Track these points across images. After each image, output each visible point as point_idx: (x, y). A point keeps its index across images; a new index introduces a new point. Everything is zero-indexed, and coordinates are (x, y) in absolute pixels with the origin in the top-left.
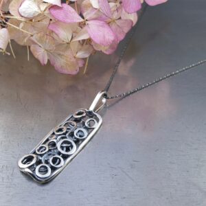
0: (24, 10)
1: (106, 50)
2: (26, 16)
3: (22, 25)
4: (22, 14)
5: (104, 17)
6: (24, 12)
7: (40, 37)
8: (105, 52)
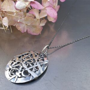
0: (18, 6)
1: (53, 21)
2: (19, 9)
3: (15, 14)
6: (18, 7)
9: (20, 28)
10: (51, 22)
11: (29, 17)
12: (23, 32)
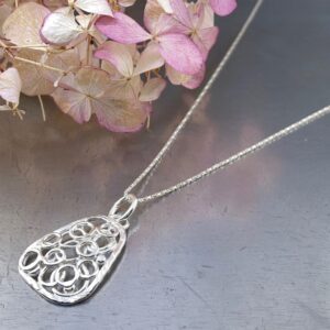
0: (51, 32)
1: (188, 83)
2: (56, 41)
4: (50, 39)
5: (180, 26)
6: (52, 35)
7: (83, 75)
8: (187, 86)
9: (70, 106)
10: (181, 86)
11: (94, 73)
12: (80, 122)
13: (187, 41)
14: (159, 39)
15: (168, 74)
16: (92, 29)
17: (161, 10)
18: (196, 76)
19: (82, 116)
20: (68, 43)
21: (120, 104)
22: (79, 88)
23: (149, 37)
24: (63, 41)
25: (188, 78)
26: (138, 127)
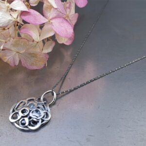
13: (65, 21)
14: (51, 21)
15: (57, 38)
16: (19, 19)
17: (51, 7)
18: (70, 39)
19: (14, 63)
20: (7, 26)
21: (33, 55)
22: (13, 49)
23: (47, 21)
24: (5, 25)
25: (66, 40)
26: (42, 66)
